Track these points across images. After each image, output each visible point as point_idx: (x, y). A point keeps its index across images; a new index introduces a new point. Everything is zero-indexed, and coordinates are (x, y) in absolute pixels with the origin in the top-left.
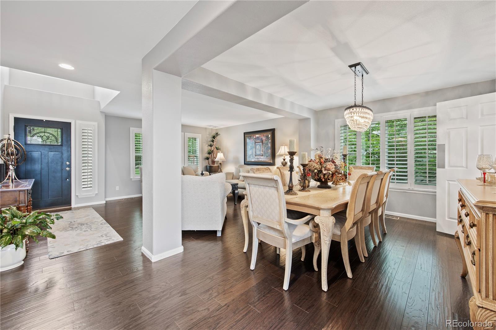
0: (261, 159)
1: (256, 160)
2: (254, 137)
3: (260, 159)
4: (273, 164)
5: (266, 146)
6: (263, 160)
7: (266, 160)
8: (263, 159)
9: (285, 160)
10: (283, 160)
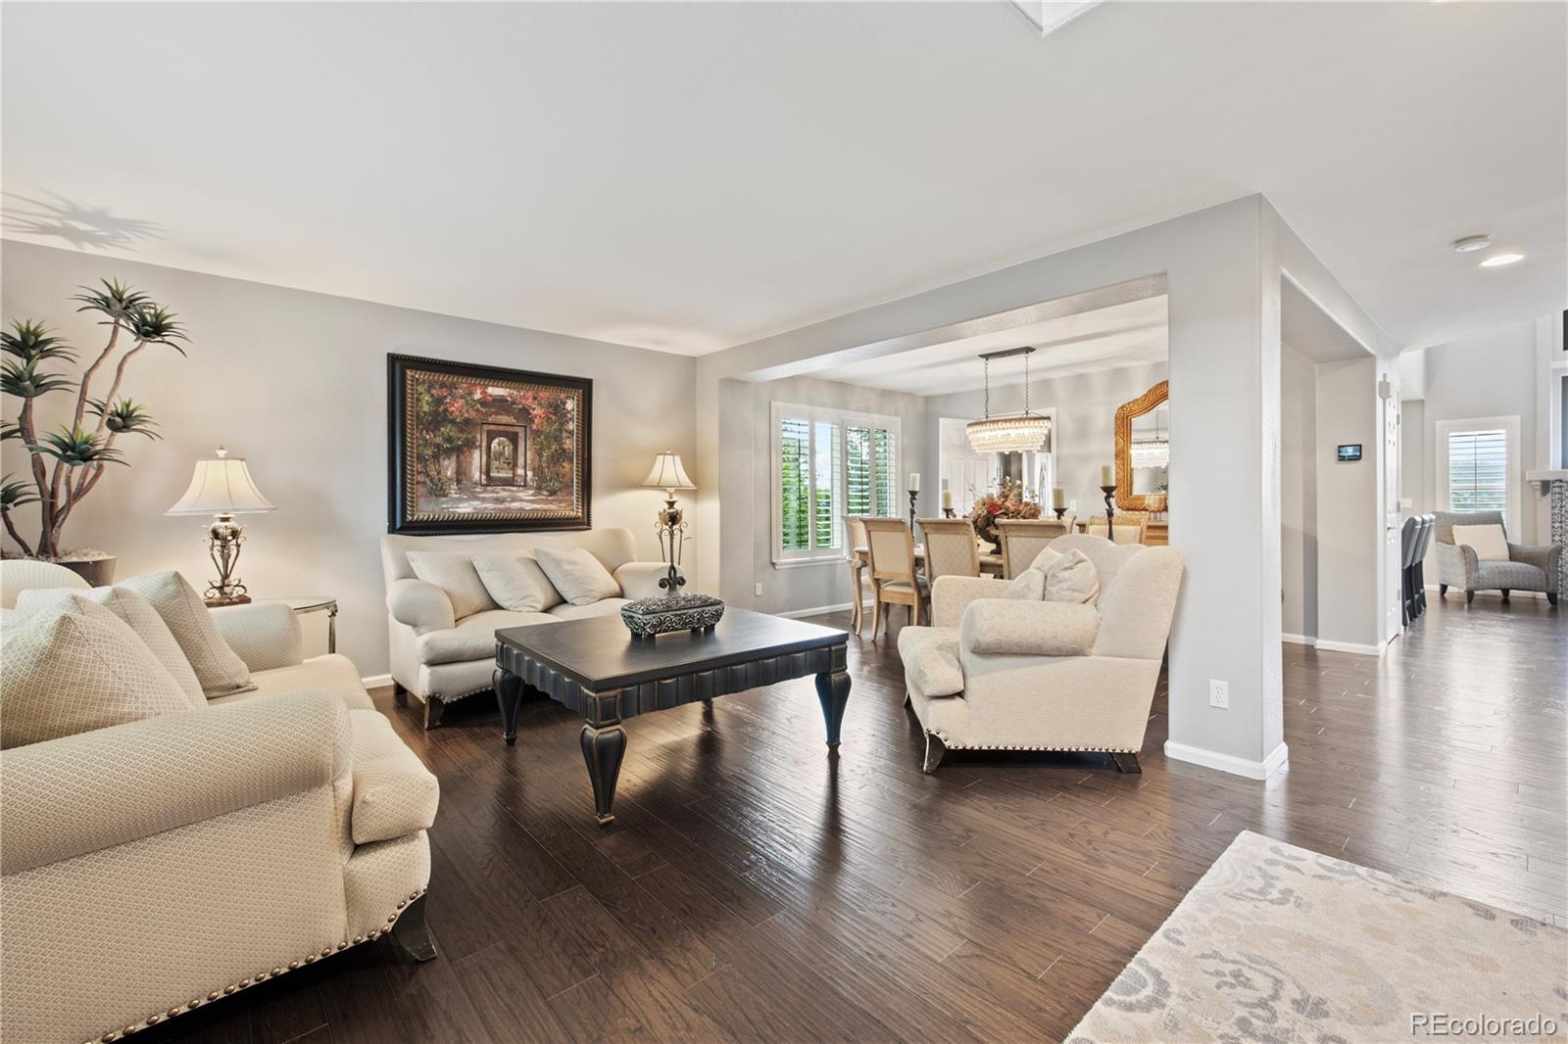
0: (522, 500)
1: (490, 506)
2: (478, 396)
3: (516, 505)
4: (583, 524)
5: (549, 448)
6: (529, 506)
7: (545, 507)
8: (532, 502)
9: (675, 506)
10: (667, 506)
